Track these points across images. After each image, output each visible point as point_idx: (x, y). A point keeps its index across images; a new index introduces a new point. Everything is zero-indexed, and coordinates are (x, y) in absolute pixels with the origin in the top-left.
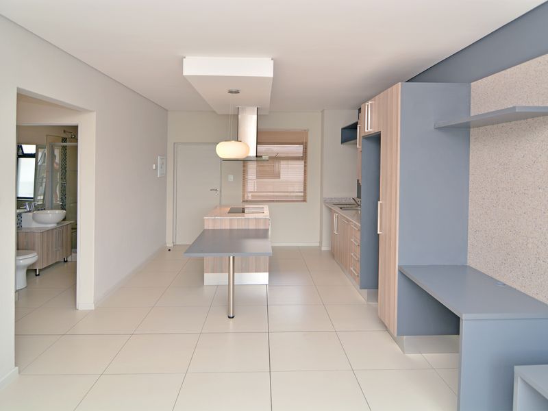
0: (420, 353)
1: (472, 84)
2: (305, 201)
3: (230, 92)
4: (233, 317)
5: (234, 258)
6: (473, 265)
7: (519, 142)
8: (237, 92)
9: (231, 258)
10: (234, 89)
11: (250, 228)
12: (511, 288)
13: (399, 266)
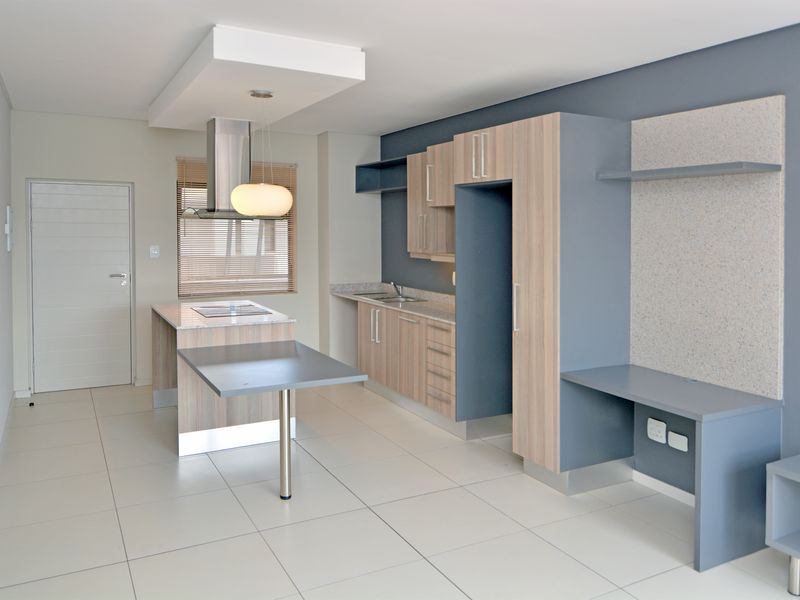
0: (584, 491)
1: (633, 122)
2: (291, 291)
3: (255, 94)
4: (290, 497)
5: (289, 391)
6: (638, 363)
7: (712, 203)
8: (268, 95)
9: (286, 392)
10: (262, 89)
11: (263, 341)
12: (706, 383)
13: (561, 374)
